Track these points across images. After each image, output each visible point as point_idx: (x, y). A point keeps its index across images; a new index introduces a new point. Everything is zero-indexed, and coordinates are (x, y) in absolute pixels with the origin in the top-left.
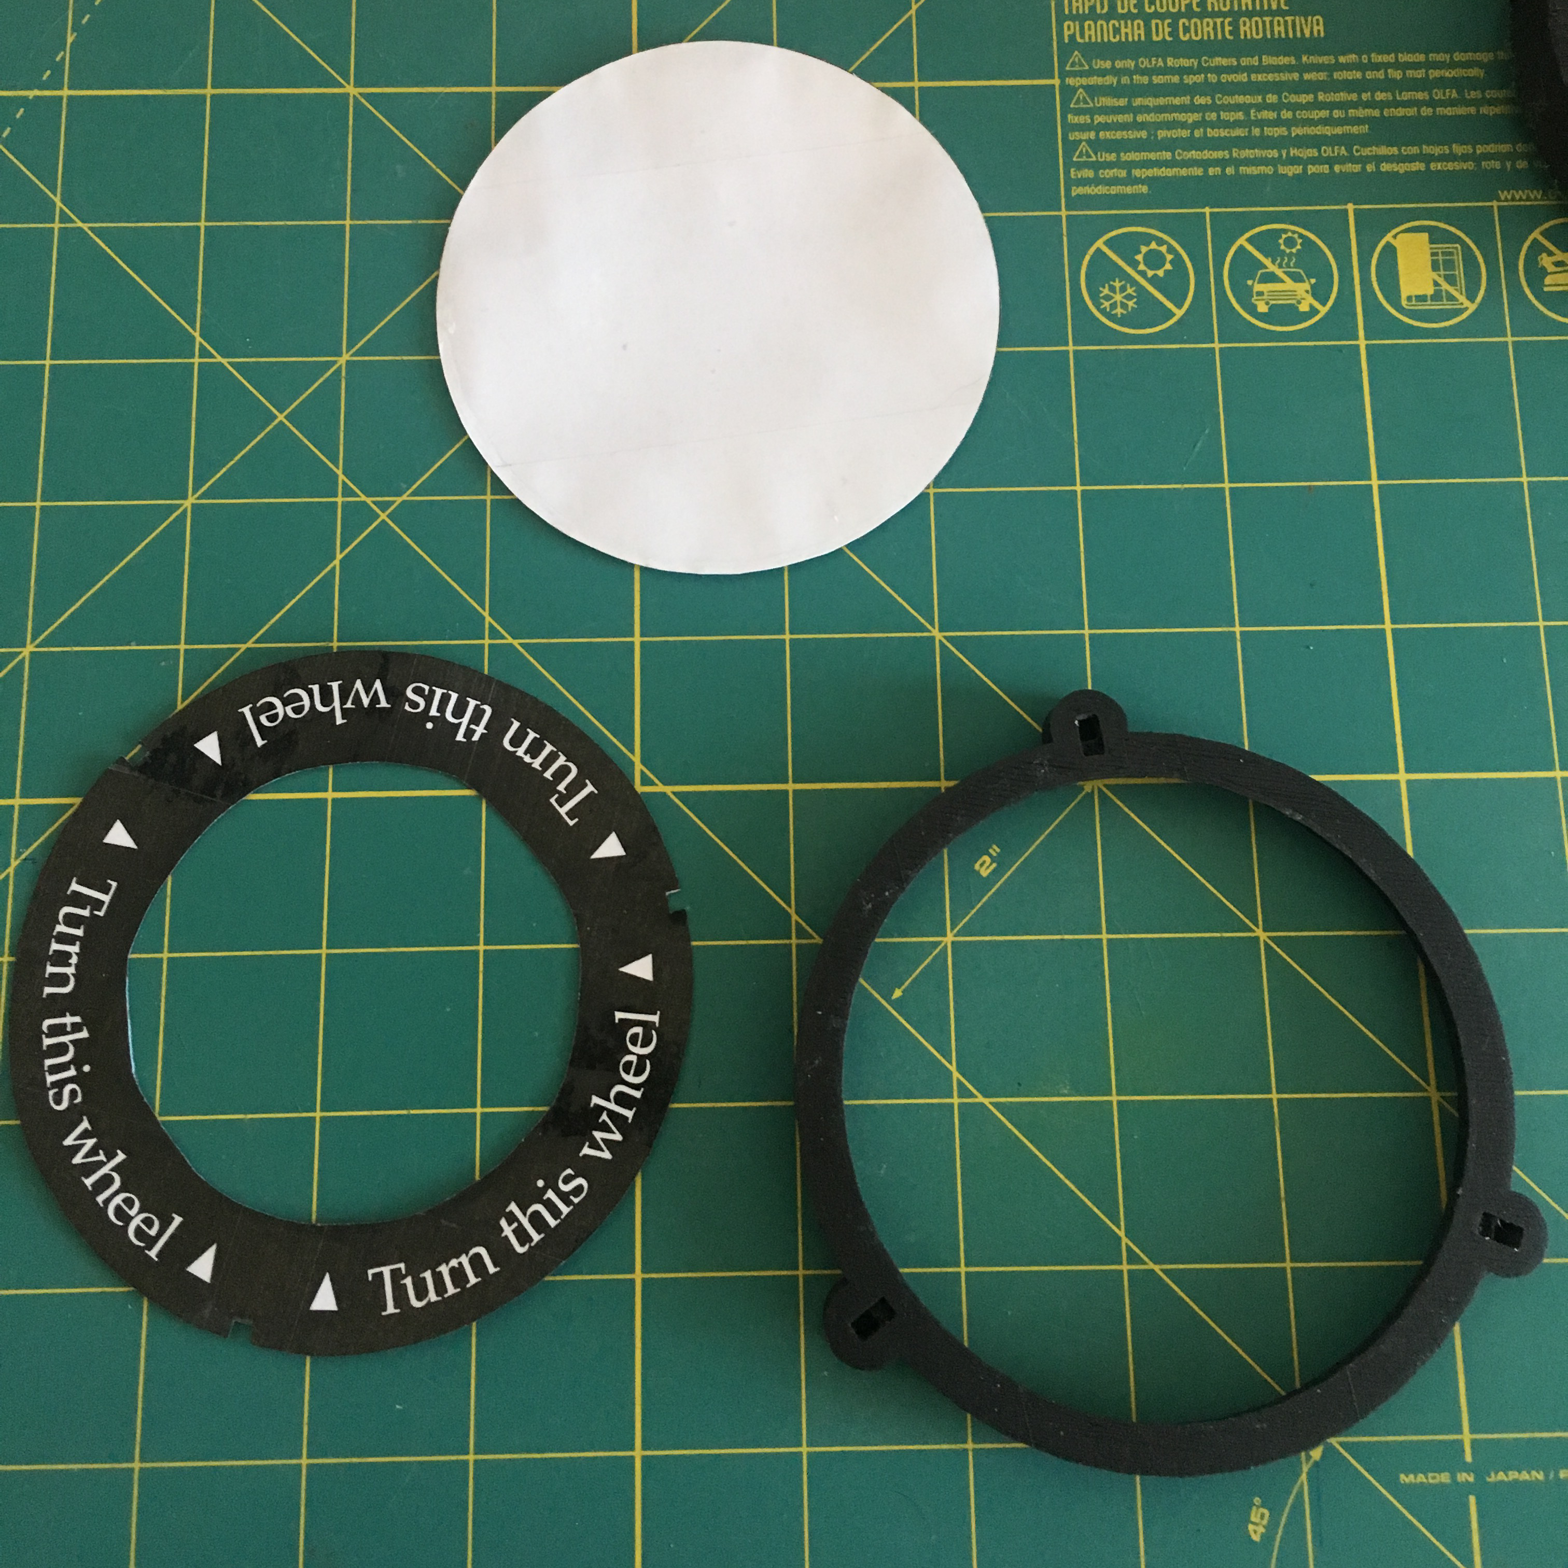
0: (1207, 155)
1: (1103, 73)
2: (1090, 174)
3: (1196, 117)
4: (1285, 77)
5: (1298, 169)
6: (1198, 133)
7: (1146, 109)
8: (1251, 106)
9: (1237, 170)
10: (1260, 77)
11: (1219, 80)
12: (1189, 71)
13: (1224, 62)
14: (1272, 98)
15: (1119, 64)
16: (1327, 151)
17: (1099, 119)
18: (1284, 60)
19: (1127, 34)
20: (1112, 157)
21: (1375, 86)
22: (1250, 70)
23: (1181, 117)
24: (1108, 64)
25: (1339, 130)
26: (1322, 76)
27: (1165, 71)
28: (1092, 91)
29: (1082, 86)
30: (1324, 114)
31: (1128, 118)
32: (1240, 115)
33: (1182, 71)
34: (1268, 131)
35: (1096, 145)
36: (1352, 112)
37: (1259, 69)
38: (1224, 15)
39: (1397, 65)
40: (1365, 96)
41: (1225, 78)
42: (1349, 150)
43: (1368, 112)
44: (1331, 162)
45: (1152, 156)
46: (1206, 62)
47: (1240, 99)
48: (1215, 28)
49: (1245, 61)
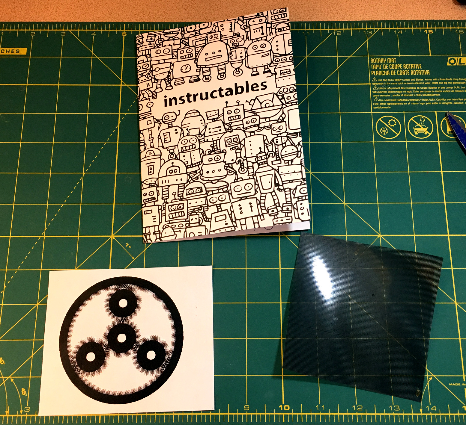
0: (403, 100)
1: (380, 82)
2: (378, 104)
3: (401, 92)
4: (421, 83)
5: (424, 104)
6: (402, 95)
7: (390, 90)
8: (414, 89)
9: (410, 104)
10: (416, 83)
11: (406, 84)
12: (400, 82)
13: (407, 80)
14: (418, 88)
15: (384, 80)
16: (431, 100)
17: (379, 92)
18: (421, 80)
19: (385, 74)
20: (383, 100)
21: (441, 85)
22: (413, 82)
23: (398, 92)
24: (381, 80)
25: (433, 95)
26: (429, 83)
27: (394, 82)
28: (378, 86)
29: (375, 85)
30: (430, 92)
31: (386, 92)
32: (411, 92)
33: (398, 82)
34: (417, 95)
35: (379, 98)
36: (436, 91)
37: (415, 81)
38: (407, 70)
39: (446, 81)
40: (439, 88)
41: (407, 83)
42: (435, 99)
43: (440, 91)
44: (432, 102)
45: (392, 100)
46: (403, 80)
47: (411, 88)
48: (405, 73)
49: (412, 80)
